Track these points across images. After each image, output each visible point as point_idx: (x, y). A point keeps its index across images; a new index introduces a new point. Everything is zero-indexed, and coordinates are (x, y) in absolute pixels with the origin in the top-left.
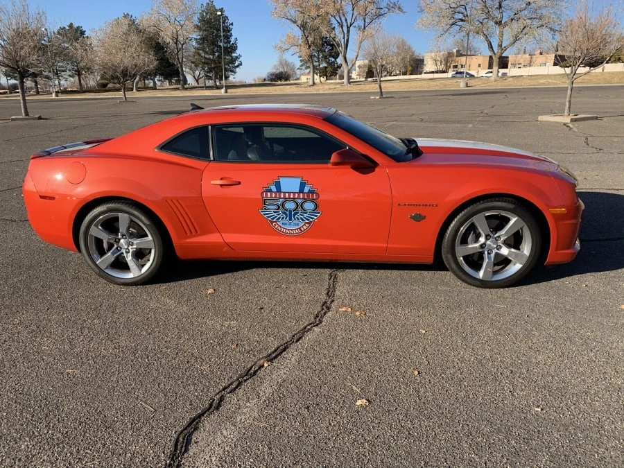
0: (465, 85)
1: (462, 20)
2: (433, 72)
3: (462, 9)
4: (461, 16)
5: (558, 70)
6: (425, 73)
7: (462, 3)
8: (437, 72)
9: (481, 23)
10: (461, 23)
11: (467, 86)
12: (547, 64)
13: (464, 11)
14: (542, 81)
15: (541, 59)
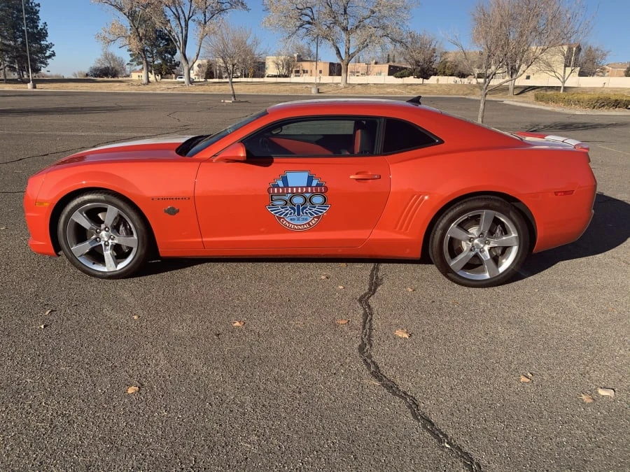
0: (316, 91)
1: (309, 23)
2: (275, 76)
3: (308, 12)
4: (307, 19)
5: (393, 80)
6: (268, 77)
7: (308, 5)
8: (279, 76)
9: (329, 27)
10: (307, 26)
11: (319, 92)
12: (383, 74)
13: (310, 14)
14: (389, 90)
15: (377, 68)
